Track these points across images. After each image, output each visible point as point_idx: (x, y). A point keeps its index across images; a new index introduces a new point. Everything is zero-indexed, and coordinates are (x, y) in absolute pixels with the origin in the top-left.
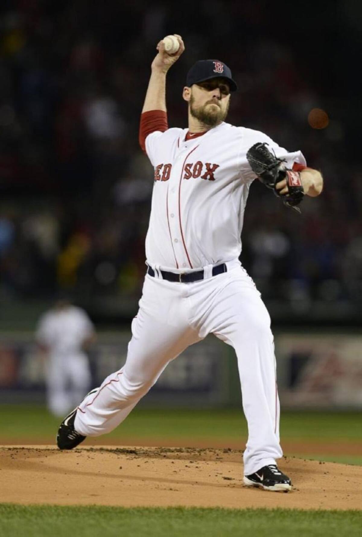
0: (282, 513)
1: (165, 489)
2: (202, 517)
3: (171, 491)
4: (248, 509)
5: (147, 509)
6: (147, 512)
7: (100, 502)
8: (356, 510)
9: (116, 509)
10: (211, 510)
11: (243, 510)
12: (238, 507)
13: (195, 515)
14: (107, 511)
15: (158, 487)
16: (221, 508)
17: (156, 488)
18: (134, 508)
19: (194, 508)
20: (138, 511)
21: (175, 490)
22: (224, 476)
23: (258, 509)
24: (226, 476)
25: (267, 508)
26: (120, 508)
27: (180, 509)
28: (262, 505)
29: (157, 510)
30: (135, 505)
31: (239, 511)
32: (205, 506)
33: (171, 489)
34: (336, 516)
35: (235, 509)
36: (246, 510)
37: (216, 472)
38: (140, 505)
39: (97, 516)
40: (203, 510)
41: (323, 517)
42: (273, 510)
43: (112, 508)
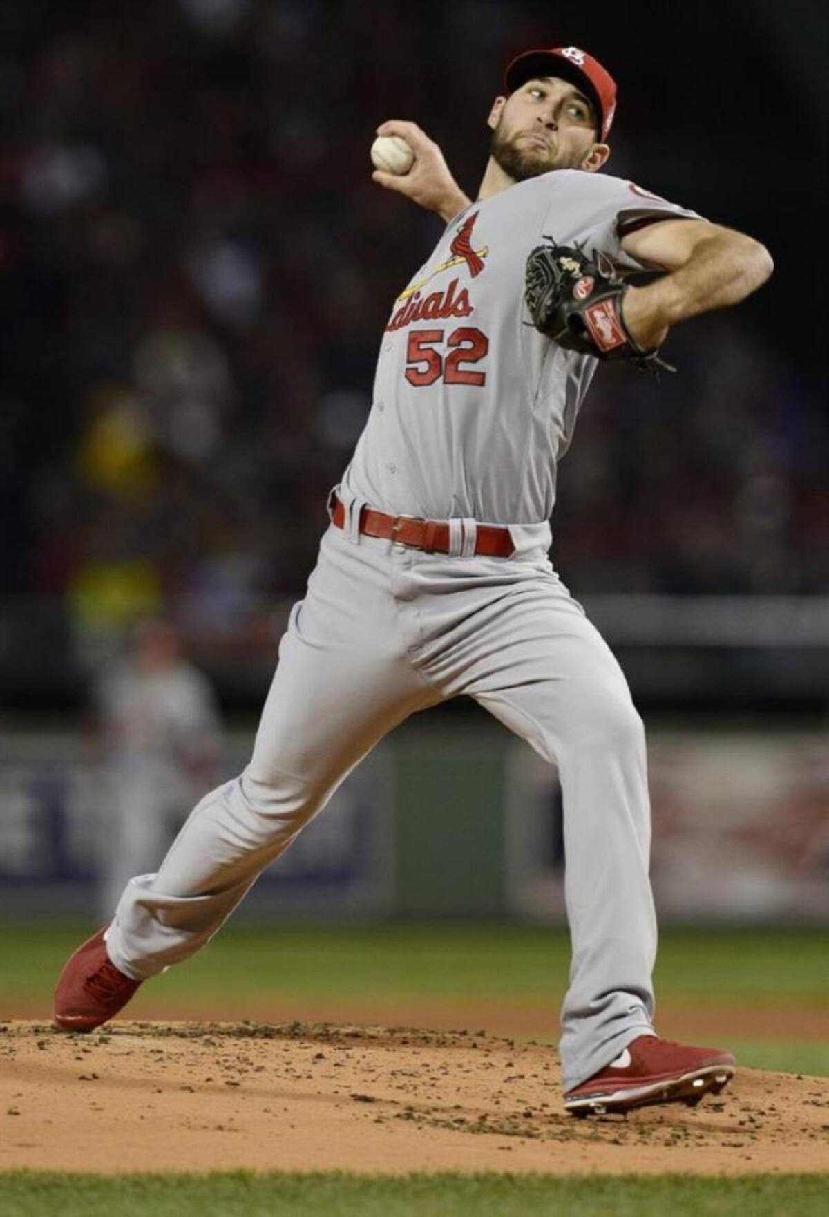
0: (498, 1183)
1: (205, 1127)
2: (295, 1197)
3: (220, 1133)
4: (414, 1177)
5: (159, 1178)
6: (158, 1186)
7: (40, 1161)
8: (685, 1175)
9: (79, 1178)
10: (318, 1178)
11: (401, 1179)
12: (386, 1170)
13: (280, 1191)
14: (58, 1186)
15: (188, 1122)
16: (345, 1172)
17: (182, 1125)
18: (124, 1177)
19: (275, 1176)
20: (136, 1184)
21: (230, 1130)
22: (353, 1092)
23: (439, 1175)
24: (361, 1092)
25: (463, 1171)
26: (90, 1176)
27: (241, 1177)
28: (448, 1164)
29: (184, 1181)
30: (128, 1167)
31: (392, 1180)
32: (306, 1170)
33: (220, 1128)
34: (634, 1189)
35: (382, 1176)
36: (407, 1178)
37: (334, 1082)
38: (142, 1169)
39: (31, 1198)
40: (299, 1178)
41: (601, 1191)
42: (477, 1178)
43: (71, 1176)
